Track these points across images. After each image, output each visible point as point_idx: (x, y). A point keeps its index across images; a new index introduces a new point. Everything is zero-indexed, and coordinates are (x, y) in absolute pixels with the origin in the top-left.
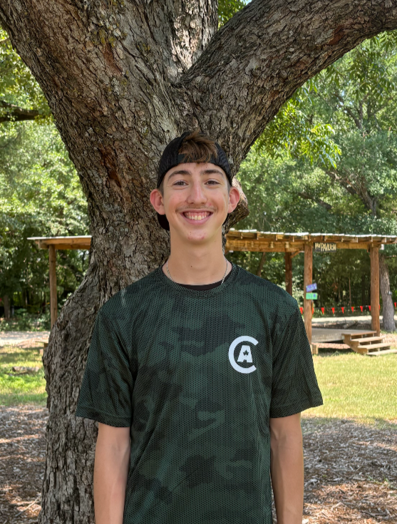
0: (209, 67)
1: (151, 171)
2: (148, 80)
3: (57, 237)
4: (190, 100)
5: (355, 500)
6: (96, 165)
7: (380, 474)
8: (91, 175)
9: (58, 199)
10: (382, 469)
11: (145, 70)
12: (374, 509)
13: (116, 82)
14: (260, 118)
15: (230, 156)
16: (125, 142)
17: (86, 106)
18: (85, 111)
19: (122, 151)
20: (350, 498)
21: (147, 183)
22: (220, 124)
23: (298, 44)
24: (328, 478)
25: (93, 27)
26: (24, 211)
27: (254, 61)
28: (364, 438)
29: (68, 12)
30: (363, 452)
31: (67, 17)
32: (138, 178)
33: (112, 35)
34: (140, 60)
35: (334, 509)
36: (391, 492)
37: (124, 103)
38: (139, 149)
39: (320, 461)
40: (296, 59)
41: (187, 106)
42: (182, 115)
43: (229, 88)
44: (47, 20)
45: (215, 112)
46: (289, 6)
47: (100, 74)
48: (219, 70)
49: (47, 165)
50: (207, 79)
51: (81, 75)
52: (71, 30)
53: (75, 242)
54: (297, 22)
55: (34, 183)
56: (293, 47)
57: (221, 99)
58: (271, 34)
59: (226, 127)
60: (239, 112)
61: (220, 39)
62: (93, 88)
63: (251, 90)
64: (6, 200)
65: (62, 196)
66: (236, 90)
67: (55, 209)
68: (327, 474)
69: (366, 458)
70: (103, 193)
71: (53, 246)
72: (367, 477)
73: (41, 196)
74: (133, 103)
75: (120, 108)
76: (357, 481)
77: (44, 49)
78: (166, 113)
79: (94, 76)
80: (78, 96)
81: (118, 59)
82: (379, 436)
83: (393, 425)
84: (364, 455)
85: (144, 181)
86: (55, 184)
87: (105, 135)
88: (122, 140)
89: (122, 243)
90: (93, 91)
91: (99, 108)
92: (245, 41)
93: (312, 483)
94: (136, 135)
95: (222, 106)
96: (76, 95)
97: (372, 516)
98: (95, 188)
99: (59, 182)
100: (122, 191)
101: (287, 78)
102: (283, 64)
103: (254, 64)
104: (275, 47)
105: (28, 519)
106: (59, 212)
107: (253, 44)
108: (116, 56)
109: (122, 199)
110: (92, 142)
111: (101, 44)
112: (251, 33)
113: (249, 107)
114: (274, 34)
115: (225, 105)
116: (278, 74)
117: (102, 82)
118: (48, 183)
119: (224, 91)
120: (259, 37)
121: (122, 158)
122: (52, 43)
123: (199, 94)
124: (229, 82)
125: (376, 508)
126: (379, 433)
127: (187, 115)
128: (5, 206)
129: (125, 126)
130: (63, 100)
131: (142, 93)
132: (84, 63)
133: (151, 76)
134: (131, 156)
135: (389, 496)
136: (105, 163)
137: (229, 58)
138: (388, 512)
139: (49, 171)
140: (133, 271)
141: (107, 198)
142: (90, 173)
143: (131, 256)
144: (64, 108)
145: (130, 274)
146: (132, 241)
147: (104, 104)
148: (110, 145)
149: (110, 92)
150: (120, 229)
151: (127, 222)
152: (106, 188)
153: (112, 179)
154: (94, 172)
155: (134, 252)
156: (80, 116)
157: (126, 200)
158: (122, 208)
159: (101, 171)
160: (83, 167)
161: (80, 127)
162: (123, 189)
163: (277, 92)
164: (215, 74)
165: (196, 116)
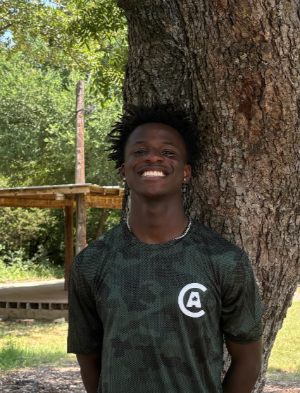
1: (292, 102)
6: (231, 95)
13: (281, 6)
16: (277, 71)
17: (249, 30)
19: (271, 80)
21: (286, 115)
32: (278, 110)
38: (287, 78)
62: (260, 10)
70: (225, 126)
74: (292, 29)
75: (280, 34)
85: (285, 113)
87: (259, 63)
88: (275, 68)
89: (234, 180)
94: (287, 64)
96: (244, 17)
98: (217, 120)
100: (249, 124)
109: (246, 133)
110: (239, 70)
117: (269, 4)
121: (269, 88)
129: (281, 53)
134: (279, 85)
140: (243, 210)
141: (229, 131)
142: (217, 104)
143: (243, 195)
144: (219, 32)
145: (239, 214)
146: (247, 178)
147: (268, 28)
148: (260, 73)
149: (275, 16)
150: (232, 166)
151: (243, 158)
152: (230, 121)
153: (240, 110)
154: (223, 103)
155: (247, 191)
156: (236, 40)
157: (253, 134)
158: (242, 142)
159: (231, 102)
160: (209, 98)
161: (230, 53)
162: (253, 122)
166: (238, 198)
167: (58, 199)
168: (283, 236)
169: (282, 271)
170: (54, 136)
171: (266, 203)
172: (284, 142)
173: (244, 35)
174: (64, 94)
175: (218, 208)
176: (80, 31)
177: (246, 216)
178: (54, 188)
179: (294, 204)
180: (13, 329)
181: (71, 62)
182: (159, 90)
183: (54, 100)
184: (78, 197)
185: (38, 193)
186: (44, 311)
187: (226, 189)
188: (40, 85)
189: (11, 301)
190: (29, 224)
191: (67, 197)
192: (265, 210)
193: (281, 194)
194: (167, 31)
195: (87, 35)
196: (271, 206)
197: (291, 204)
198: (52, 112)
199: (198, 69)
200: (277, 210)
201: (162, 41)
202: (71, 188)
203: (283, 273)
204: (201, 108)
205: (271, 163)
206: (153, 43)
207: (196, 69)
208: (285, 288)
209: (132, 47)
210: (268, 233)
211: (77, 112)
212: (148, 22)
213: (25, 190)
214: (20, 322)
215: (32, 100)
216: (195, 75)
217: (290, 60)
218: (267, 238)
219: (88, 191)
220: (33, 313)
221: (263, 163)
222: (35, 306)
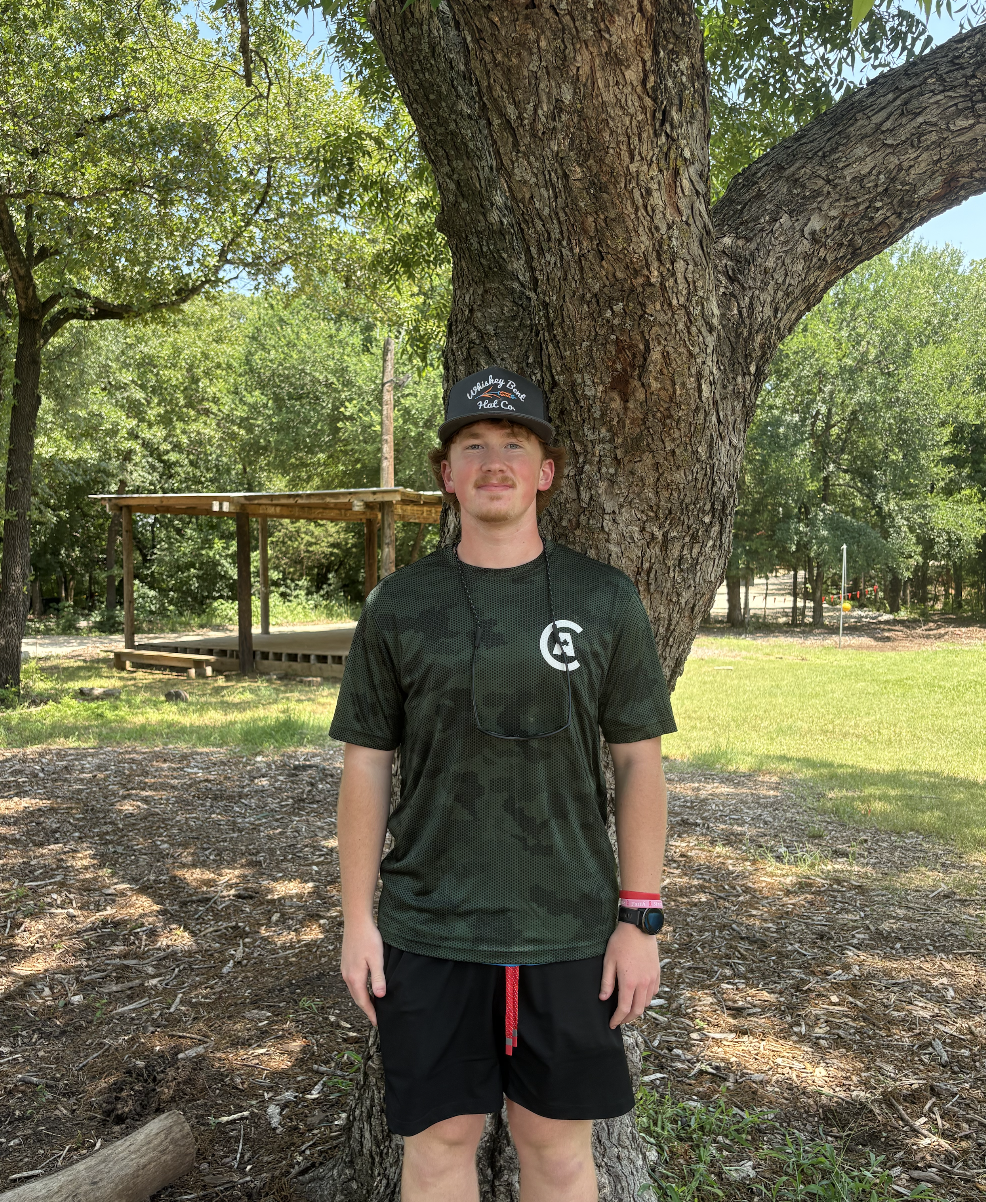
0: (741, 224)
1: (691, 376)
4: (724, 271)
13: (675, 232)
16: (667, 329)
17: (627, 268)
19: (659, 343)
21: (680, 395)
22: (762, 312)
23: (890, 196)
25: (663, 139)
26: (76, 457)
27: (817, 219)
29: (644, 109)
31: (640, 117)
32: (669, 387)
33: (681, 155)
34: (702, 201)
37: (680, 267)
38: (683, 340)
40: (881, 218)
41: (723, 280)
43: (778, 259)
44: (613, 119)
45: (757, 292)
46: (882, 137)
47: (659, 216)
48: (762, 230)
50: (740, 243)
51: (633, 216)
52: (640, 140)
53: (165, 503)
54: (894, 161)
55: (92, 414)
56: (882, 200)
57: (765, 273)
58: (848, 179)
59: (769, 317)
60: (787, 295)
61: (757, 183)
62: (644, 238)
63: (808, 263)
65: (133, 435)
66: (788, 261)
70: (589, 411)
73: (101, 434)
74: (691, 267)
75: (673, 274)
77: (589, 169)
79: (648, 218)
80: (623, 249)
81: (681, 194)
85: (678, 392)
87: (641, 317)
88: (664, 324)
89: (601, 491)
90: (643, 244)
92: (803, 187)
94: (684, 318)
95: (766, 284)
96: (620, 248)
98: (577, 402)
99: (129, 415)
100: (626, 409)
101: (860, 248)
102: (860, 226)
104: (854, 198)
107: (817, 193)
108: (679, 189)
109: (621, 422)
110: (611, 327)
111: (668, 169)
112: (815, 175)
113: (799, 288)
114: (854, 178)
115: (772, 284)
116: (852, 240)
117: (657, 229)
118: (113, 415)
119: (770, 263)
120: (828, 181)
121: (656, 355)
122: (608, 160)
124: (778, 249)
127: (724, 294)
128: (45, 449)
129: (675, 302)
130: (589, 255)
131: (700, 254)
132: (642, 196)
134: (671, 350)
136: (615, 361)
137: (777, 212)
140: (614, 536)
141: (594, 419)
142: (578, 378)
143: (614, 512)
144: (582, 269)
145: (608, 541)
146: (620, 488)
147: (656, 264)
148: (642, 332)
149: (666, 247)
150: (600, 469)
151: (616, 458)
152: (598, 403)
153: (613, 388)
154: (587, 377)
155: (621, 506)
156: (608, 283)
157: (631, 423)
158: (614, 435)
159: (599, 375)
160: (566, 369)
161: (598, 302)
162: (631, 405)
163: (839, 268)
164: (755, 235)
165: (735, 297)
166: (607, 517)
167: (356, 509)
168: (672, 575)
169: (669, 624)
170: (351, 418)
171: (647, 525)
172: (676, 435)
173: (620, 275)
174: (365, 358)
175: (578, 532)
176: (387, 266)
177: (619, 544)
178: (350, 493)
179: (689, 527)
180: (292, 691)
181: (377, 312)
182: (496, 355)
183: (352, 368)
184: (384, 506)
185: (328, 500)
186: (335, 666)
187: (589, 504)
188: (331, 345)
189: (290, 652)
190: (315, 544)
191: (368, 506)
192: (647, 536)
193: (670, 513)
194: (509, 267)
195: (397, 272)
196: (655, 529)
197: (685, 527)
198: (348, 384)
199: (550, 326)
200: (665, 535)
201: (501, 283)
202: (374, 493)
203: (672, 627)
204: (555, 384)
205: (657, 466)
206: (488, 285)
207: (547, 326)
208: (674, 649)
209: (458, 292)
210: (651, 568)
211: (383, 385)
212: (481, 254)
213: (309, 496)
214: (301, 682)
215: (320, 368)
216: (546, 334)
217: (688, 314)
218: (648, 576)
219: (398, 498)
220: (320, 669)
221: (644, 466)
222: (322, 659)
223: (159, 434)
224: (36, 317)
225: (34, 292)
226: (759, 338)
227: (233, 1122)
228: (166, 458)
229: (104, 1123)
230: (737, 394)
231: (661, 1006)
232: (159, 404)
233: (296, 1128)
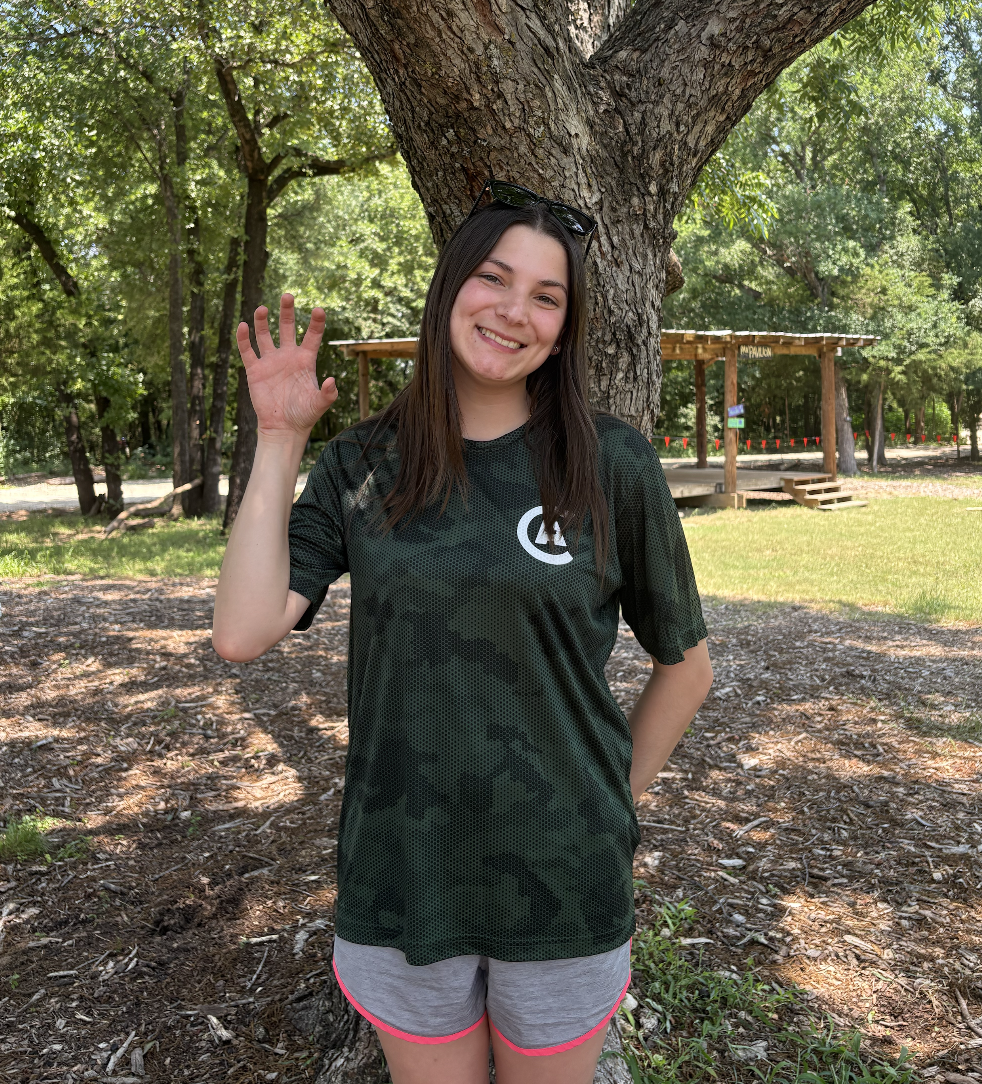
0: (639, 35)
2: (547, 49)
3: (370, 341)
4: (610, 87)
5: (827, 729)
6: (459, 194)
7: (862, 688)
8: (448, 211)
9: (372, 288)
10: (863, 681)
11: (542, 33)
12: (859, 745)
13: (494, 51)
14: (722, 118)
15: (675, 180)
16: (508, 152)
17: (445, 93)
18: (442, 101)
19: (501, 168)
20: (819, 726)
22: (658, 127)
24: (782, 694)
26: (324, 305)
27: (716, 23)
28: (828, 634)
30: (830, 654)
34: (533, 16)
35: (797, 743)
36: (883, 718)
37: (507, 87)
38: (530, 164)
39: (767, 668)
41: (605, 96)
42: (597, 112)
43: (674, 68)
45: (651, 106)
47: (469, 38)
48: (657, 39)
49: (355, 241)
50: (635, 55)
51: (437, 40)
53: (396, 347)
55: (339, 267)
57: (660, 85)
59: (668, 132)
60: (690, 107)
62: (457, 61)
63: (709, 71)
64: (300, 291)
65: (376, 284)
66: (686, 70)
67: (367, 303)
68: (780, 688)
69: (837, 665)
71: (365, 353)
72: (843, 695)
73: (347, 284)
74: (521, 87)
75: (500, 95)
76: (827, 699)
78: (574, 106)
79: (457, 40)
80: (433, 74)
81: (498, 12)
82: (851, 628)
83: (870, 614)
84: (833, 659)
86: (367, 267)
87: (475, 142)
88: (502, 149)
90: (456, 67)
91: (465, 95)
93: (758, 703)
94: (525, 141)
95: (662, 97)
96: (430, 73)
97: (856, 756)
99: (373, 265)
101: (770, 50)
102: (764, 25)
103: (715, 27)
105: (336, 749)
106: (373, 306)
108: (494, 7)
110: (452, 155)
113: (705, 97)
115: (668, 95)
116: (756, 42)
117: (471, 50)
118: (358, 266)
119: (665, 73)
123: (625, 78)
124: (673, 57)
125: (862, 744)
126: (851, 626)
127: (606, 111)
129: (508, 125)
130: (407, 83)
131: (536, 70)
132: (443, 19)
133: (550, 42)
134: (517, 176)
135: (880, 725)
136: (471, 190)
137: (673, 20)
138: (881, 750)
139: (358, 248)
142: (446, 208)
144: (408, 98)
147: (475, 88)
148: (482, 159)
149: (485, 69)
154: (454, 208)
156: (433, 110)
159: (463, 205)
161: (432, 130)
163: (753, 74)
164: (650, 46)
165: (620, 113)
217: (529, 136)
223: (399, 282)
224: (262, 177)
225: (260, 154)
226: (656, 157)
227: (261, 944)
228: (414, 304)
229: (153, 932)
230: (633, 217)
231: (734, 867)
232: (401, 253)
233: (315, 955)
